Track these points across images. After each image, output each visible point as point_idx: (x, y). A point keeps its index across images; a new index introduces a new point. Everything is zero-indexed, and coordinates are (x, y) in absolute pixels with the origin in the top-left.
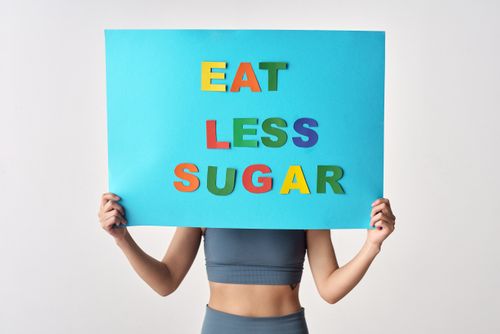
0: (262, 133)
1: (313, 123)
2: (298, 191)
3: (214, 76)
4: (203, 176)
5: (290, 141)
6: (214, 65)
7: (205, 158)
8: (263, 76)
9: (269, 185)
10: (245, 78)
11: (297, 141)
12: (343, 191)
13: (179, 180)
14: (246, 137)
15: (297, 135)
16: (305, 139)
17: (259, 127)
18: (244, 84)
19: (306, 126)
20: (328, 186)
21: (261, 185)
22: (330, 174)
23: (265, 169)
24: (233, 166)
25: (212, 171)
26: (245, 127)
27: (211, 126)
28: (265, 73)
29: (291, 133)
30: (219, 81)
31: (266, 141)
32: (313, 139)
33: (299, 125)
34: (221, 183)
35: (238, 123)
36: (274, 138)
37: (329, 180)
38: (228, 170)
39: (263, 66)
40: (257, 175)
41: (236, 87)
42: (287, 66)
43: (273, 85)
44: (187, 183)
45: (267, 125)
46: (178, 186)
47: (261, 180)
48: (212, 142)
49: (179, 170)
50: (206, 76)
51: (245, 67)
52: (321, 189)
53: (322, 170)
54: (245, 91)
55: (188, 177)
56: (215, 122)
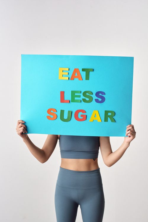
0: (82, 97)
1: (103, 93)
2: (96, 120)
3: (64, 73)
4: (58, 113)
5: (94, 100)
6: (64, 69)
7: (59, 106)
8: (83, 74)
9: (85, 118)
10: (76, 75)
11: (97, 101)
12: (115, 121)
13: (49, 115)
14: (76, 98)
15: (97, 98)
16: (100, 100)
17: (81, 95)
18: (76, 77)
19: (100, 94)
20: (109, 118)
21: (82, 118)
22: (110, 114)
23: (84, 111)
24: (71, 110)
25: (62, 112)
26: (76, 94)
27: (62, 93)
28: (85, 72)
29: (95, 97)
30: (66, 76)
31: (84, 100)
32: (103, 99)
33: (97, 94)
34: (66, 117)
35: (73, 93)
36: (87, 99)
37: (109, 116)
38: (69, 111)
39: (83, 70)
40: (80, 114)
41: (72, 78)
42: (93, 70)
43: (87, 78)
44: (52, 116)
45: (85, 94)
46: (49, 118)
47: (82, 116)
48: (62, 100)
49: (49, 111)
50: (61, 73)
51: (76, 70)
52: (106, 120)
53: (106, 112)
54: (76, 80)
55: (52, 114)
56: (64, 92)
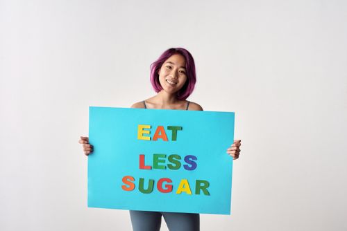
0: (168, 162)
1: (194, 158)
2: (185, 192)
3: (145, 132)
4: (137, 183)
5: (182, 167)
6: (145, 127)
7: (138, 174)
8: (169, 133)
9: (170, 189)
10: (160, 134)
11: (186, 167)
12: (209, 194)
13: (124, 184)
14: (159, 164)
15: (186, 164)
16: (190, 166)
17: (167, 159)
18: (160, 137)
19: (191, 159)
20: (201, 190)
21: (167, 189)
22: (202, 185)
23: (169, 180)
24: (152, 178)
25: (142, 181)
26: (159, 158)
27: (142, 157)
28: (171, 131)
29: (183, 163)
30: (147, 135)
31: (170, 166)
32: (194, 166)
33: (187, 159)
34: (146, 187)
35: (156, 157)
36: (174, 165)
37: (202, 188)
38: (150, 180)
39: (169, 128)
40: (165, 183)
41: (155, 138)
42: (182, 129)
43: (174, 138)
44: (128, 186)
45: (170, 158)
46: (124, 188)
47: (166, 186)
48: (142, 166)
49: (124, 180)
50: (140, 131)
51: (160, 128)
52: (197, 192)
53: (198, 182)
54: (160, 140)
55: (128, 183)
56: (144, 156)
